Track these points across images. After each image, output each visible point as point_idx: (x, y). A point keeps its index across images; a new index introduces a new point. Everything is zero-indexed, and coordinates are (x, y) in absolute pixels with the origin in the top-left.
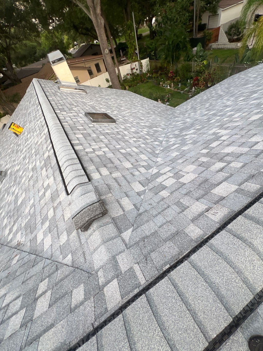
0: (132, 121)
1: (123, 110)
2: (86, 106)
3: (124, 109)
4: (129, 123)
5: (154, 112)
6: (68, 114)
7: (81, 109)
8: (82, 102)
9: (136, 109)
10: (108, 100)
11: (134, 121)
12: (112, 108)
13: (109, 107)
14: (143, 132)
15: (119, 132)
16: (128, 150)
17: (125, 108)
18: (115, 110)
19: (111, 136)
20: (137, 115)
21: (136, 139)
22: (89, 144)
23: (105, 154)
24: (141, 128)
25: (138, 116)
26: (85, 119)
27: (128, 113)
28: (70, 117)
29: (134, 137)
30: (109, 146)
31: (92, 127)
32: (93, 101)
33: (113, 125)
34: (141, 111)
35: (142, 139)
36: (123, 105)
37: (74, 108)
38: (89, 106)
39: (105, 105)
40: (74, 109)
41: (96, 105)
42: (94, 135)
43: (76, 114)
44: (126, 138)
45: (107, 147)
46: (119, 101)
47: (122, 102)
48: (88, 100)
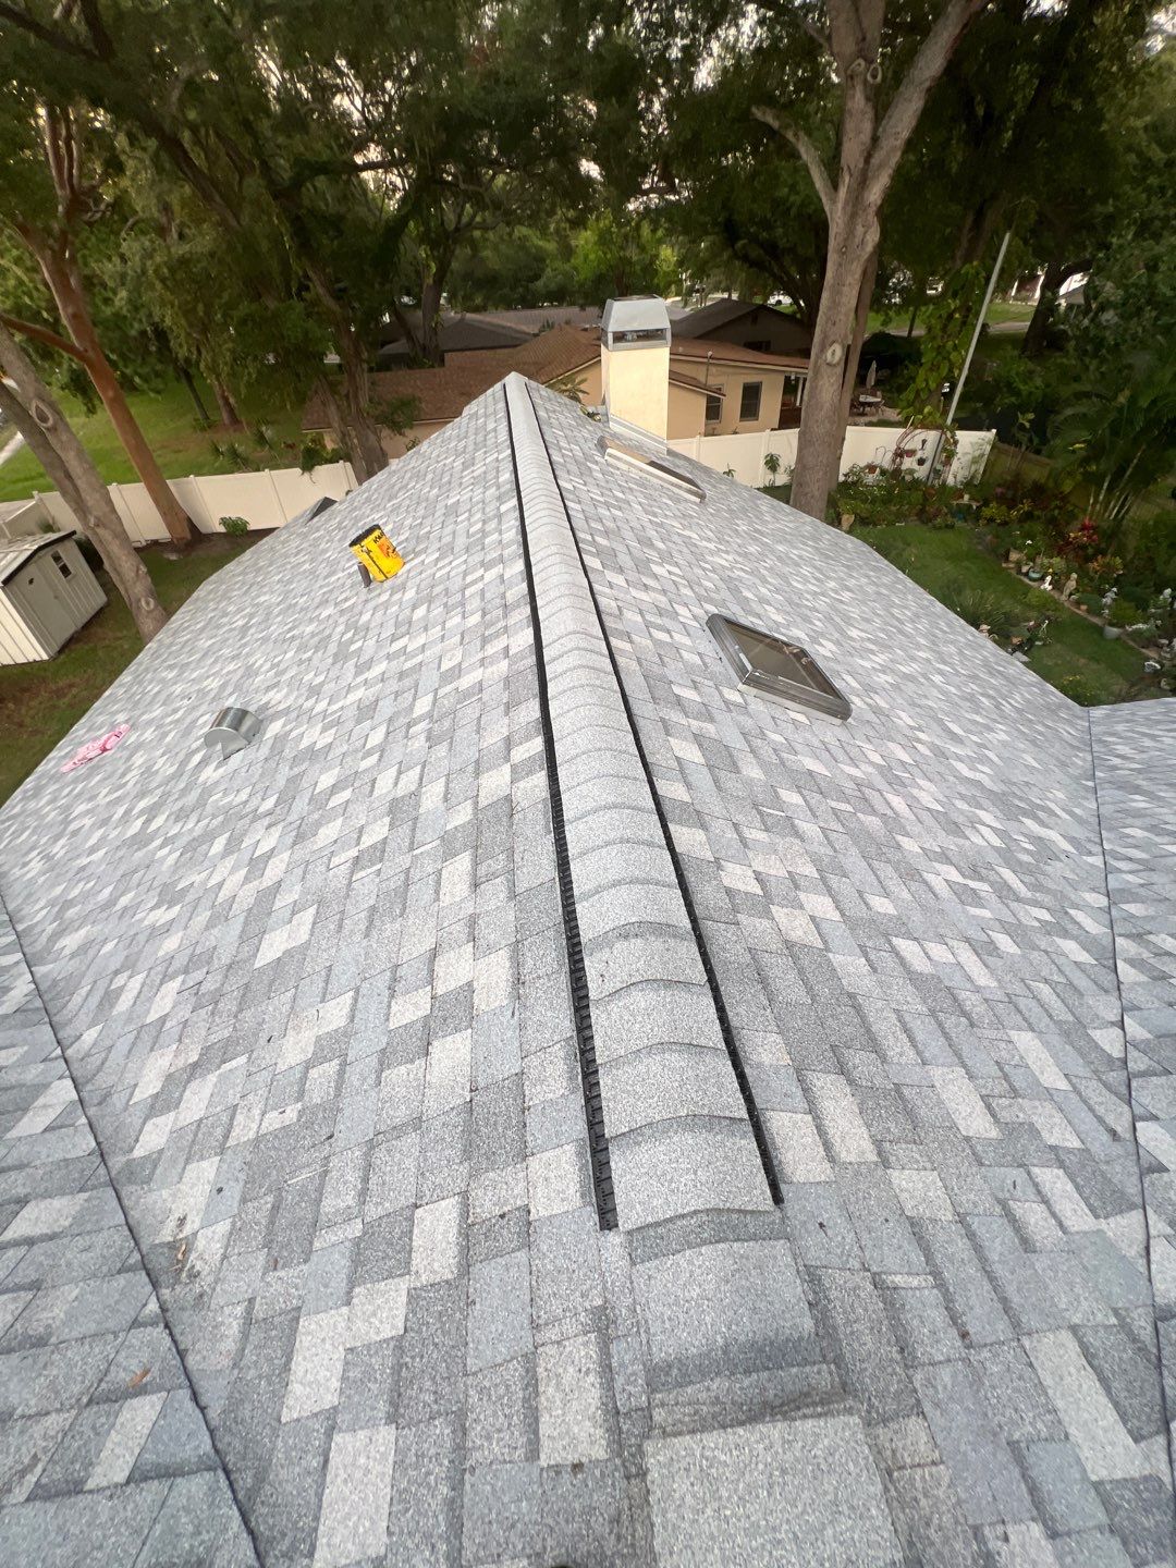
0: (911, 728)
1: (857, 645)
2: (704, 569)
3: (862, 639)
4: (899, 738)
5: (998, 706)
6: (634, 592)
7: (683, 577)
8: (688, 542)
9: (913, 659)
10: (788, 565)
11: (921, 736)
12: (809, 613)
13: (798, 605)
14: (983, 829)
15: (867, 791)
16: (938, 951)
17: (863, 635)
18: (822, 635)
19: (834, 804)
20: (926, 697)
21: (960, 879)
22: (736, 826)
23: (827, 950)
24: (962, 797)
25: (931, 708)
26: (708, 645)
27: (884, 672)
28: (641, 613)
29: (944, 858)
30: (834, 880)
31: (738, 705)
32: (727, 552)
33: (828, 729)
34: (937, 679)
35: (986, 887)
36: (854, 612)
37: (655, 562)
38: (714, 571)
39: (777, 591)
40: (656, 569)
41: (742, 574)
42: (753, 771)
43: (664, 599)
44: (905, 842)
45: (829, 891)
46: (832, 584)
47: (846, 596)
48: (709, 540)
